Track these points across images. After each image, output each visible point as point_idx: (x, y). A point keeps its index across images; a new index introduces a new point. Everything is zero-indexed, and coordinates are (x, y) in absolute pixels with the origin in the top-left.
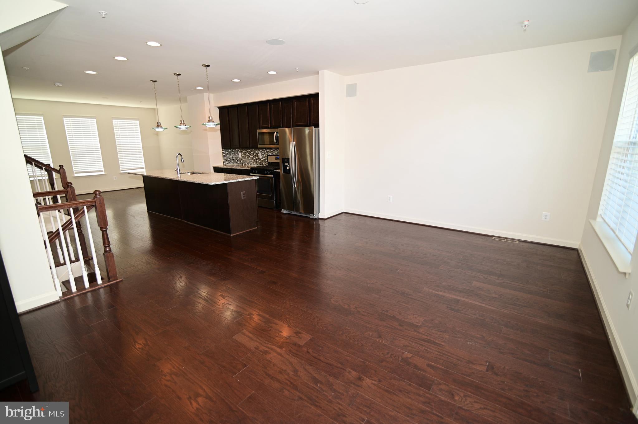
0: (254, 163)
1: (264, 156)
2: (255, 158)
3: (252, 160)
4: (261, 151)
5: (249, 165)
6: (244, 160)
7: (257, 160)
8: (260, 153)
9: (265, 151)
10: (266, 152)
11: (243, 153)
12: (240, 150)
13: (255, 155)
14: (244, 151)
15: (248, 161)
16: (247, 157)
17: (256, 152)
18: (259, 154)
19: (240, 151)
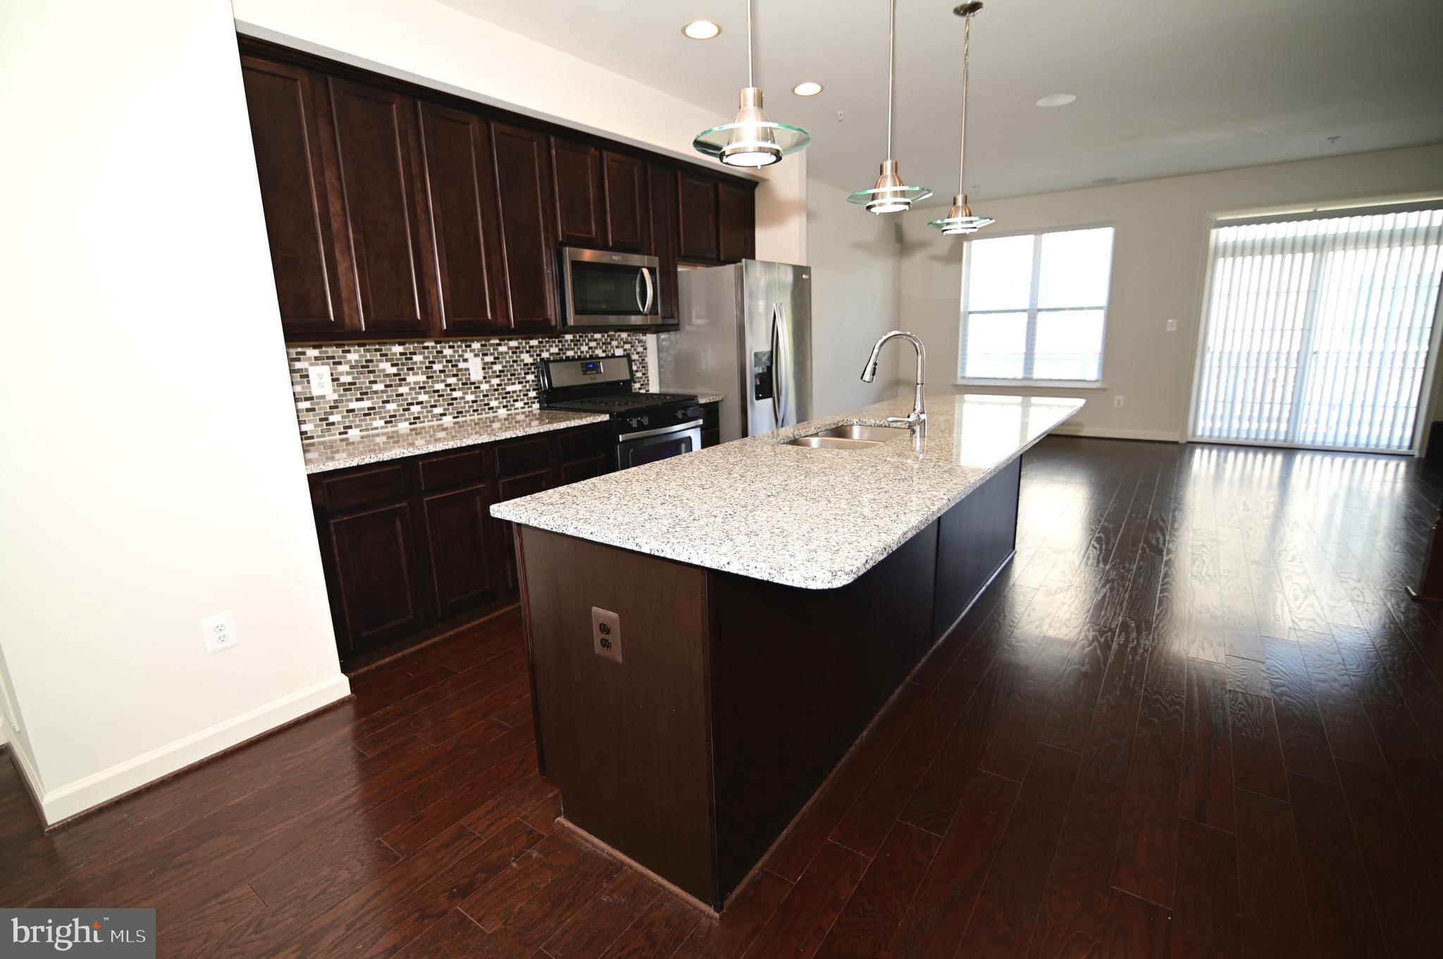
0: (438, 410)
1: (497, 367)
2: (440, 386)
3: (423, 397)
4: (476, 345)
5: (403, 426)
6: (354, 405)
7: (456, 394)
8: (468, 355)
9: (499, 345)
10: (503, 349)
11: (344, 368)
12: (312, 353)
13: (437, 367)
14: (353, 357)
15: (391, 407)
16: (379, 387)
17: (448, 352)
18: (466, 360)
19: (316, 358)
